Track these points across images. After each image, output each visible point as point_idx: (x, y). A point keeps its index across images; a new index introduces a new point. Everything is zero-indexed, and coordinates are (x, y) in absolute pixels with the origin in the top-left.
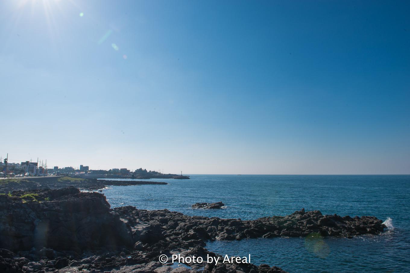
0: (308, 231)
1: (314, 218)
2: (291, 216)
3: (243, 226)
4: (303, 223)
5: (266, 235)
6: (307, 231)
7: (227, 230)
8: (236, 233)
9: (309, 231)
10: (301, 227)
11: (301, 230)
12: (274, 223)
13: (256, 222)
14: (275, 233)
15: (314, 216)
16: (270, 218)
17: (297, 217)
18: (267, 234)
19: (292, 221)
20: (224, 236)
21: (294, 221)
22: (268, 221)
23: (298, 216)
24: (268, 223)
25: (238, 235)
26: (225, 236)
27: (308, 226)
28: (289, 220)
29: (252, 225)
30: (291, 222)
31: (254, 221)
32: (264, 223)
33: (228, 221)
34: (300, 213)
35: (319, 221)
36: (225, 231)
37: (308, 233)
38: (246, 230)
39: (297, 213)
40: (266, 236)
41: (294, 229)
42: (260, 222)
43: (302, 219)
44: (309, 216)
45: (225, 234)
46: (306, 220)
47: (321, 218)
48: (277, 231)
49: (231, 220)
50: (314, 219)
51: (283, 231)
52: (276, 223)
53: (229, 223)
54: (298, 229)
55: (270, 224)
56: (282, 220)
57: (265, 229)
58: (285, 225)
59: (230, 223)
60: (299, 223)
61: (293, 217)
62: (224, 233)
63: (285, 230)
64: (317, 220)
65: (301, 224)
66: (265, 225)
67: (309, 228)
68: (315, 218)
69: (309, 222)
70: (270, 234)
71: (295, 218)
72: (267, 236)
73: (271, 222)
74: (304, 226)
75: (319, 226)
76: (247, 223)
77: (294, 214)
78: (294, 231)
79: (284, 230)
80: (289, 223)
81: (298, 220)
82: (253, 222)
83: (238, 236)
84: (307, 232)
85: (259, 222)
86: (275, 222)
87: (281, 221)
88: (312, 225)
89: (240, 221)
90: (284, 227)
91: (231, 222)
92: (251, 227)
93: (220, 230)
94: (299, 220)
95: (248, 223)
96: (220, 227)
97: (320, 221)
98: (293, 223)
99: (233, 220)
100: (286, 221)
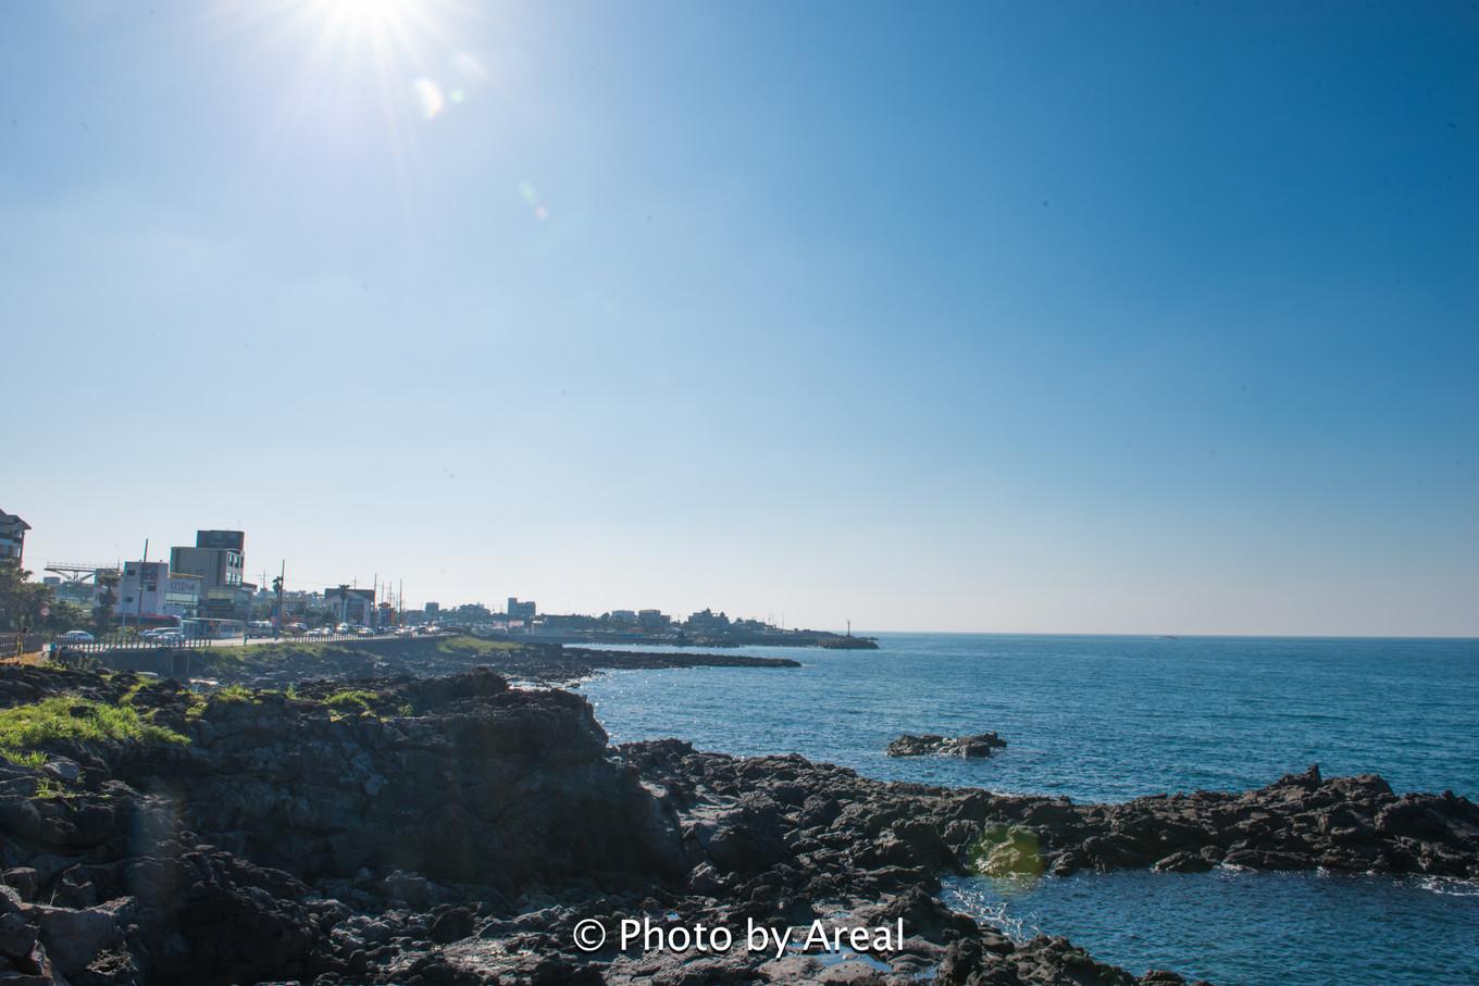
0: (1334, 851)
1: (1361, 802)
2: (1264, 794)
3: (1079, 826)
4: (1313, 821)
5: (1166, 860)
6: (1331, 854)
7: (1018, 836)
8: (1054, 850)
9: (1337, 854)
10: (1306, 837)
11: (1306, 847)
12: (1200, 817)
13: (1130, 813)
14: (1204, 854)
15: (1359, 797)
16: (1183, 798)
17: (1289, 798)
18: (1173, 857)
19: (1270, 812)
20: (1008, 858)
21: (1279, 812)
22: (1177, 810)
23: (1293, 796)
24: (1175, 817)
25: (1059, 856)
26: (1012, 860)
27: (1333, 832)
28: (1260, 809)
29: (1114, 821)
30: (1266, 816)
31: (1120, 806)
32: (1159, 815)
33: (1024, 803)
34: (1301, 782)
35: (1381, 815)
36: (1011, 841)
37: (1334, 859)
38: (1088, 840)
39: (1289, 781)
40: (1167, 865)
41: (1280, 842)
42: (1145, 811)
43: (1310, 804)
44: (1339, 796)
45: (1013, 850)
46: (1328, 808)
47: (1389, 806)
48: (1212, 847)
49: (1033, 800)
50: (1359, 808)
51: (1236, 850)
52: (1207, 817)
53: (1027, 812)
54: (1293, 843)
55: (1182, 819)
56: (1229, 807)
57: (1164, 838)
58: (1241, 825)
59: (1030, 812)
60: (1299, 820)
61: (1275, 798)
62: (1005, 848)
63: (1244, 844)
64: (1371, 811)
65: (1305, 825)
66: (1162, 824)
67: (1337, 840)
68: (1364, 802)
69: (1339, 818)
70: (1182, 857)
71: (1283, 800)
72: (1171, 863)
73: (1186, 813)
74: (1319, 834)
75: (1380, 834)
76: (1094, 815)
77: (1277, 787)
78: (1280, 851)
79: (1238, 846)
80: (1260, 820)
81: (1293, 809)
82: (1118, 810)
83: (1060, 862)
84: (1330, 858)
85: (1140, 810)
86: (1204, 814)
87: (1224, 810)
88: (1350, 830)
89: (1067, 804)
90: (1241, 834)
91: (1032, 807)
92: (1108, 828)
93: (990, 836)
94: (1300, 811)
95: (1099, 812)
96: (990, 826)
97: (1384, 818)
98: (1276, 820)
99: (1040, 799)
100: (1245, 813)
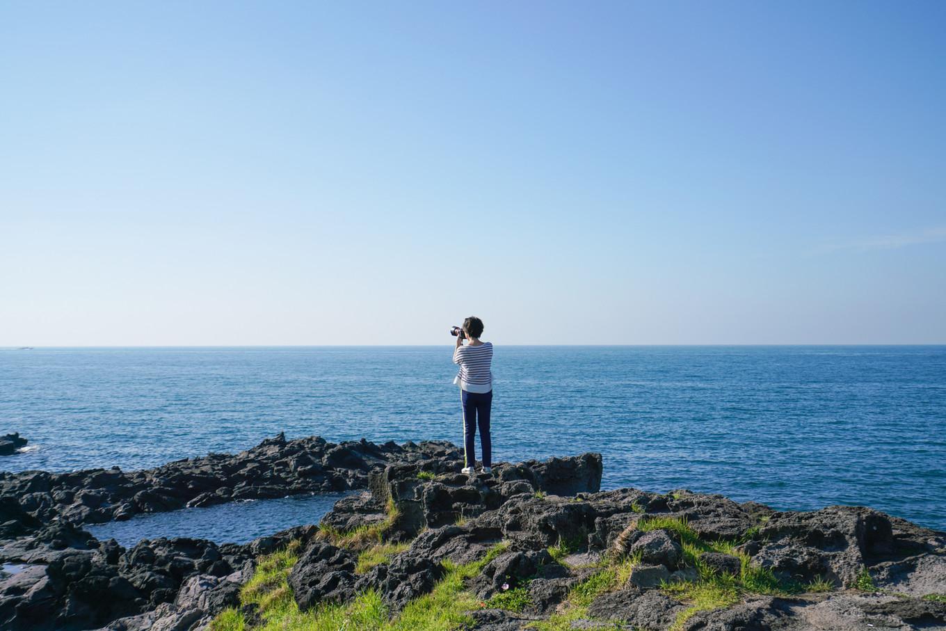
0: (300, 481)
1: (315, 450)
2: (253, 452)
3: (129, 485)
4: (286, 464)
5: (194, 500)
6: (297, 483)
7: (85, 497)
8: (114, 503)
9: (302, 482)
10: (282, 475)
11: (283, 481)
12: (214, 470)
13: (166, 472)
14: (219, 492)
15: (313, 447)
16: (199, 460)
17: (269, 453)
18: (199, 497)
19: (259, 462)
20: (80, 513)
21: (265, 461)
22: (197, 467)
23: (273, 451)
24: (198, 471)
25: (118, 507)
26: (83, 514)
27: (299, 469)
28: (252, 461)
29: (154, 479)
30: (257, 465)
31: (158, 469)
32: (186, 472)
33: (83, 475)
34: (275, 443)
35: (326, 456)
36: (79, 501)
37: (300, 486)
38: (139, 494)
39: (268, 443)
40: (196, 502)
41: (266, 480)
42: (176, 470)
43: (284, 455)
44: (301, 446)
45: (83, 507)
46: (294, 456)
47: (331, 450)
48: (224, 488)
49: (90, 472)
50: (313, 454)
51: (239, 488)
52: (218, 470)
53: (87, 481)
54: (275, 480)
55: (202, 472)
56: (233, 461)
57: (191, 486)
58: (242, 472)
59: (90, 480)
60: (278, 465)
61: (260, 454)
62: (76, 507)
63: (244, 484)
64: (320, 455)
65: (281, 467)
66: (190, 477)
67: (301, 474)
68: (317, 449)
69: (303, 461)
70: (206, 496)
71: (265, 455)
72: (198, 501)
73: (204, 469)
74: (290, 472)
75: (326, 468)
76: (138, 477)
77: (262, 445)
78: (267, 485)
79: (240, 486)
80: (254, 467)
81: (274, 459)
82: (157, 472)
83: (120, 511)
84: (297, 485)
85: (172, 469)
86: (216, 468)
87: (230, 464)
88: (309, 467)
89: (118, 472)
90: (242, 478)
91: (91, 477)
92: (150, 484)
93: (60, 501)
94: (278, 459)
95: (142, 475)
96: (59, 494)
97: (328, 458)
98: (264, 467)
99: (95, 470)
100: (243, 464)
